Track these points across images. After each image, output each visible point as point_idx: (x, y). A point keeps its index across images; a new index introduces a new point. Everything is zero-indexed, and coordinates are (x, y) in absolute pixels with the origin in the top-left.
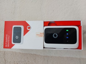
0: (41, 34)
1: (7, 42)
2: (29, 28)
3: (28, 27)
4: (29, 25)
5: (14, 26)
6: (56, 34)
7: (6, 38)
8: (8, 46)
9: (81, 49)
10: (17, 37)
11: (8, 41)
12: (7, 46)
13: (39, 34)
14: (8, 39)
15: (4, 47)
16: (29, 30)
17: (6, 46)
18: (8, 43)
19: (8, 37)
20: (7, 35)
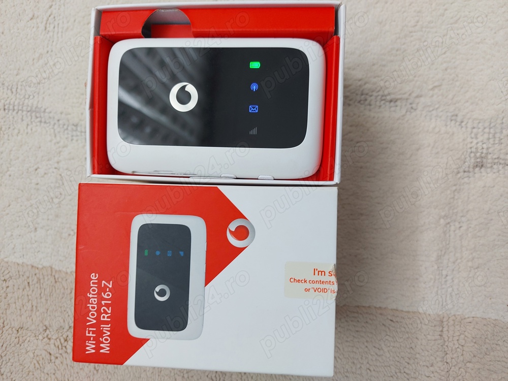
0: (318, 278)
1: (99, 322)
4: (242, 216)
5: (140, 220)
7: (92, 296)
8: (105, 349)
11: (105, 318)
12: (98, 348)
14: (100, 305)
15: (80, 356)
17: (90, 348)
18: (106, 328)
19: (102, 290)
20: (94, 277)
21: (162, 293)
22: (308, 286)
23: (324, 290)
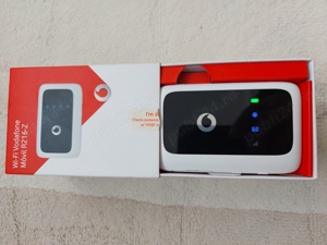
0: (148, 117)
1: (20, 149)
2: (104, 93)
3: (98, 89)
4: (103, 83)
5: (44, 88)
6: (211, 117)
7: (16, 134)
8: (24, 165)
9: (311, 175)
10: (56, 131)
11: (23, 146)
12: (19, 165)
13: (144, 117)
14: (20, 139)
15: (9, 170)
16: (103, 103)
17: (15, 165)
18: (24, 153)
19: (22, 130)
20: (18, 122)
21: (56, 130)
22: (143, 122)
23: (153, 125)
